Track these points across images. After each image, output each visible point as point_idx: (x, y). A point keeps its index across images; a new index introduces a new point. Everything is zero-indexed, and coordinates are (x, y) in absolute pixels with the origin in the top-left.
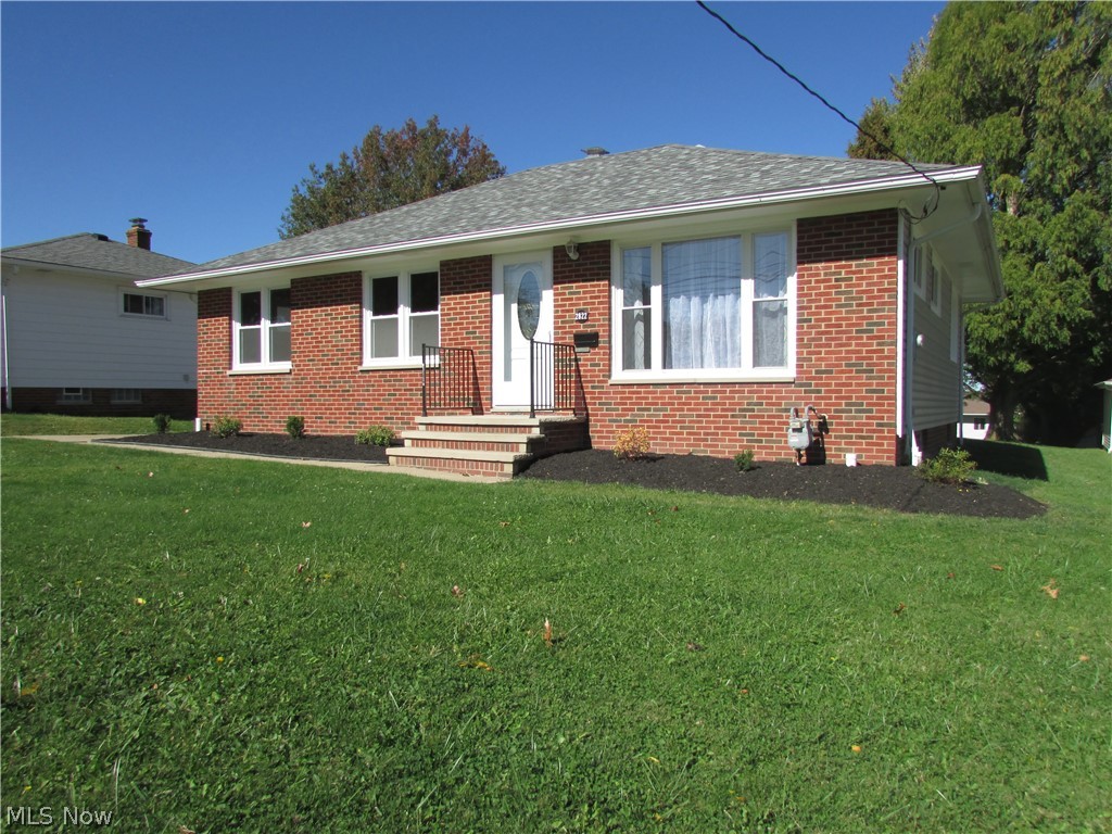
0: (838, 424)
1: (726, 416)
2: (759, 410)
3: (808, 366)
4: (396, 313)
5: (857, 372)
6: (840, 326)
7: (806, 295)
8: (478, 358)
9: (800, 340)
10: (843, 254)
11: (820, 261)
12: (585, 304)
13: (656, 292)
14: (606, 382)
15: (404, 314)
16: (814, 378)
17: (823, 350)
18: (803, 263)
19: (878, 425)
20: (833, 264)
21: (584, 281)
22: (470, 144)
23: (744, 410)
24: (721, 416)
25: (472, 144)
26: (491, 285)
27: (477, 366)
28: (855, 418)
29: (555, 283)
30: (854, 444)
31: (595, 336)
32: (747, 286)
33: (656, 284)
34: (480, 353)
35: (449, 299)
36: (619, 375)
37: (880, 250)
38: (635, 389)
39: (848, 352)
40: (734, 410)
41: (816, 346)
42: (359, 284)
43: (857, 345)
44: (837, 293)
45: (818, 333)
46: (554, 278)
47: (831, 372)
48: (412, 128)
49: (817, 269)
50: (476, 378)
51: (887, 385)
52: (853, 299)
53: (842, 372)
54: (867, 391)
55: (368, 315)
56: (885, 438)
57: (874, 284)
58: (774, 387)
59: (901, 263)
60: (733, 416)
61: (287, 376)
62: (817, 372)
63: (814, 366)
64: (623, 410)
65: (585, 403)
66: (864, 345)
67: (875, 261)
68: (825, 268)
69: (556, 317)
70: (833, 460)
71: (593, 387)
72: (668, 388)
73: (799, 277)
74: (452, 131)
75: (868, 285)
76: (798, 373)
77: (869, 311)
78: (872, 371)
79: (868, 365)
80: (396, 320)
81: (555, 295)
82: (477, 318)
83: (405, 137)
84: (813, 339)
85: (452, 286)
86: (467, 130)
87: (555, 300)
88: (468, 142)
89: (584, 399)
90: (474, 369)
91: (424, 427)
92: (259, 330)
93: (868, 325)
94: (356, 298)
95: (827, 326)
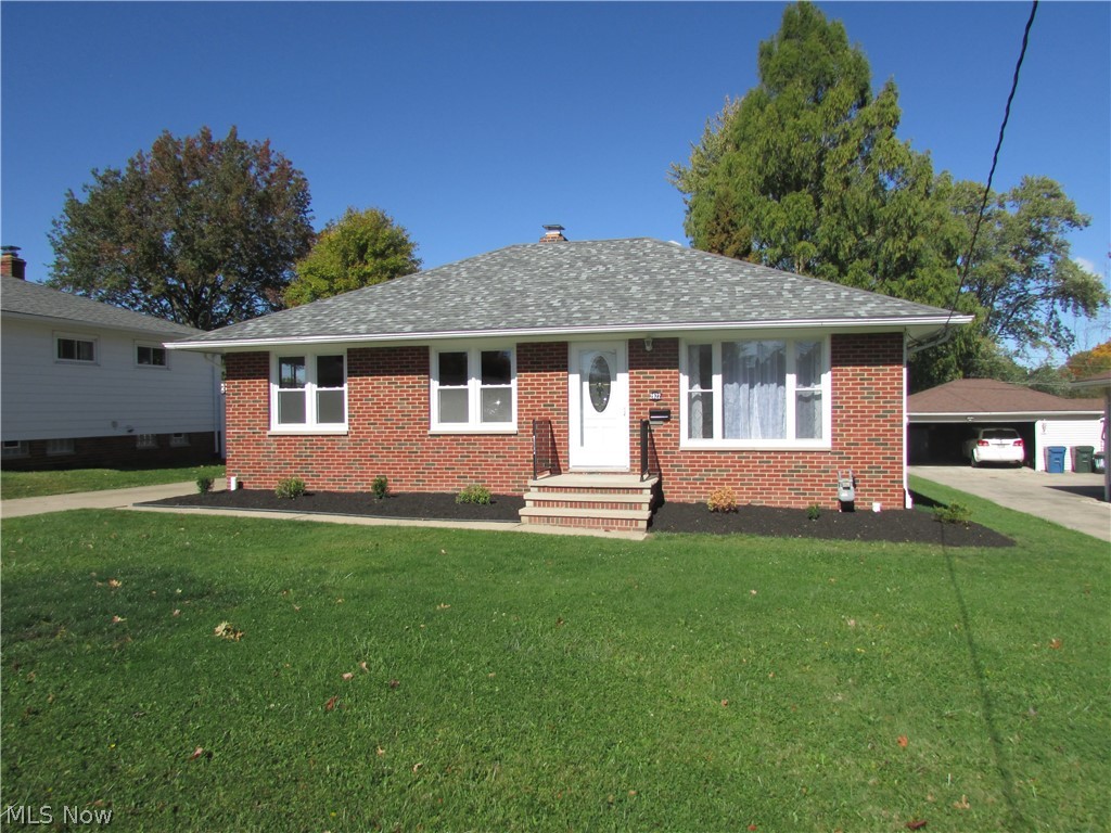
0: (863, 481)
1: (778, 476)
2: (804, 471)
3: (841, 440)
4: (466, 384)
5: (876, 444)
6: (864, 412)
7: (839, 389)
8: (556, 427)
9: (834, 421)
10: (865, 361)
11: (849, 365)
12: (658, 387)
13: (717, 380)
14: (677, 448)
15: (474, 386)
16: (845, 449)
17: (852, 428)
18: (836, 366)
19: (891, 482)
20: (858, 368)
21: (657, 368)
22: (272, 158)
23: (792, 471)
24: (775, 476)
25: (273, 158)
26: (567, 366)
27: (555, 433)
28: (875, 477)
29: (631, 369)
30: (874, 495)
31: (668, 412)
32: (791, 379)
33: (718, 374)
34: (558, 423)
35: (526, 376)
36: (686, 443)
37: (891, 360)
38: (703, 454)
39: (869, 430)
40: (784, 471)
41: (847, 426)
42: (427, 357)
43: (876, 426)
44: (861, 389)
45: (847, 416)
46: (630, 365)
47: (857, 444)
48: (207, 136)
49: (847, 370)
50: (554, 444)
51: (896, 454)
52: (873, 393)
53: (866, 444)
54: (884, 458)
55: (435, 385)
56: (896, 491)
57: (888, 384)
58: (815, 455)
59: (905, 370)
60: (783, 476)
61: (343, 438)
62: (847, 444)
63: (845, 440)
64: (692, 470)
65: (659, 466)
66: (881, 426)
67: (888, 368)
68: (852, 370)
69: (631, 396)
70: (859, 507)
71: (665, 453)
72: (730, 454)
73: (833, 375)
74: (254, 143)
75: (883, 384)
76: (833, 444)
77: (884, 402)
78: (887, 444)
79: (884, 440)
80: (467, 390)
81: (631, 378)
82: (555, 393)
83: (200, 145)
84: (844, 421)
85: (529, 364)
86: (268, 143)
87: (630, 382)
88: (269, 156)
89: (658, 462)
90: (552, 435)
91: (536, 489)
92: (304, 393)
93: (884, 412)
94: (423, 369)
95: (854, 412)
